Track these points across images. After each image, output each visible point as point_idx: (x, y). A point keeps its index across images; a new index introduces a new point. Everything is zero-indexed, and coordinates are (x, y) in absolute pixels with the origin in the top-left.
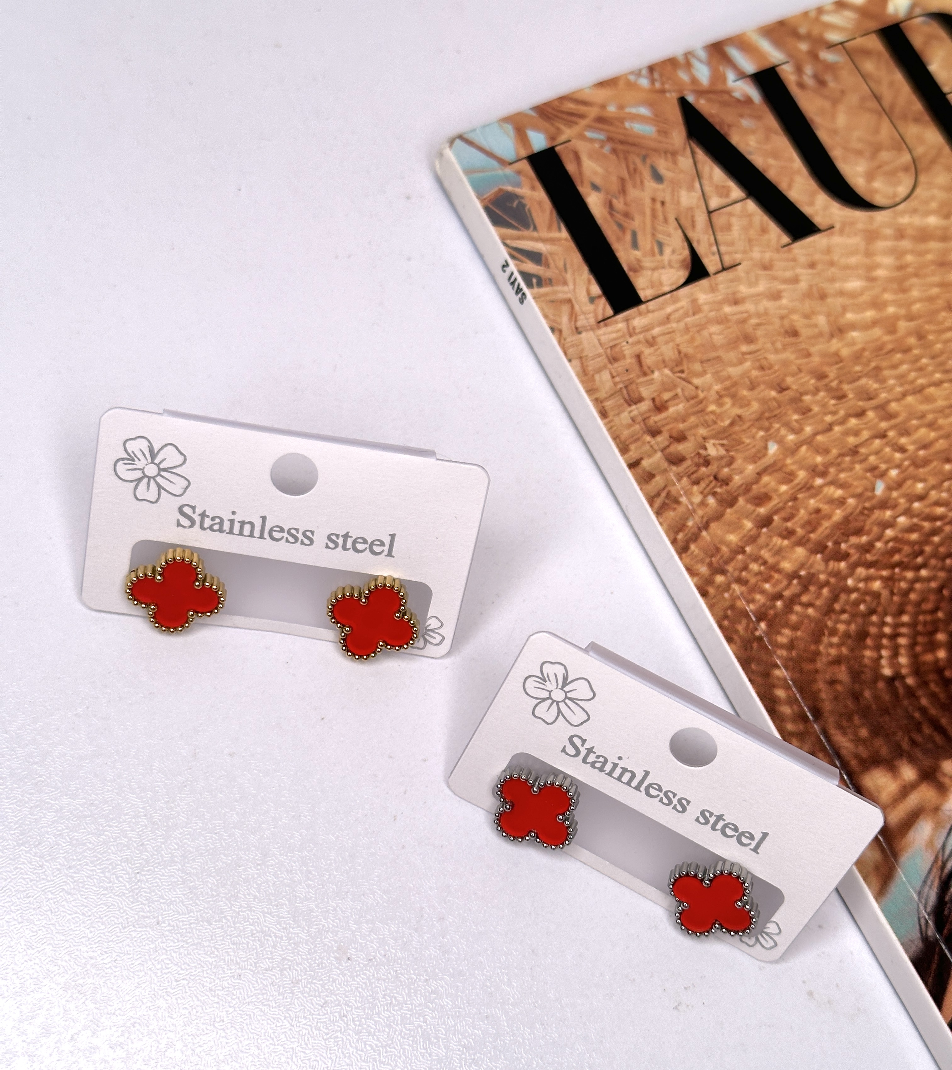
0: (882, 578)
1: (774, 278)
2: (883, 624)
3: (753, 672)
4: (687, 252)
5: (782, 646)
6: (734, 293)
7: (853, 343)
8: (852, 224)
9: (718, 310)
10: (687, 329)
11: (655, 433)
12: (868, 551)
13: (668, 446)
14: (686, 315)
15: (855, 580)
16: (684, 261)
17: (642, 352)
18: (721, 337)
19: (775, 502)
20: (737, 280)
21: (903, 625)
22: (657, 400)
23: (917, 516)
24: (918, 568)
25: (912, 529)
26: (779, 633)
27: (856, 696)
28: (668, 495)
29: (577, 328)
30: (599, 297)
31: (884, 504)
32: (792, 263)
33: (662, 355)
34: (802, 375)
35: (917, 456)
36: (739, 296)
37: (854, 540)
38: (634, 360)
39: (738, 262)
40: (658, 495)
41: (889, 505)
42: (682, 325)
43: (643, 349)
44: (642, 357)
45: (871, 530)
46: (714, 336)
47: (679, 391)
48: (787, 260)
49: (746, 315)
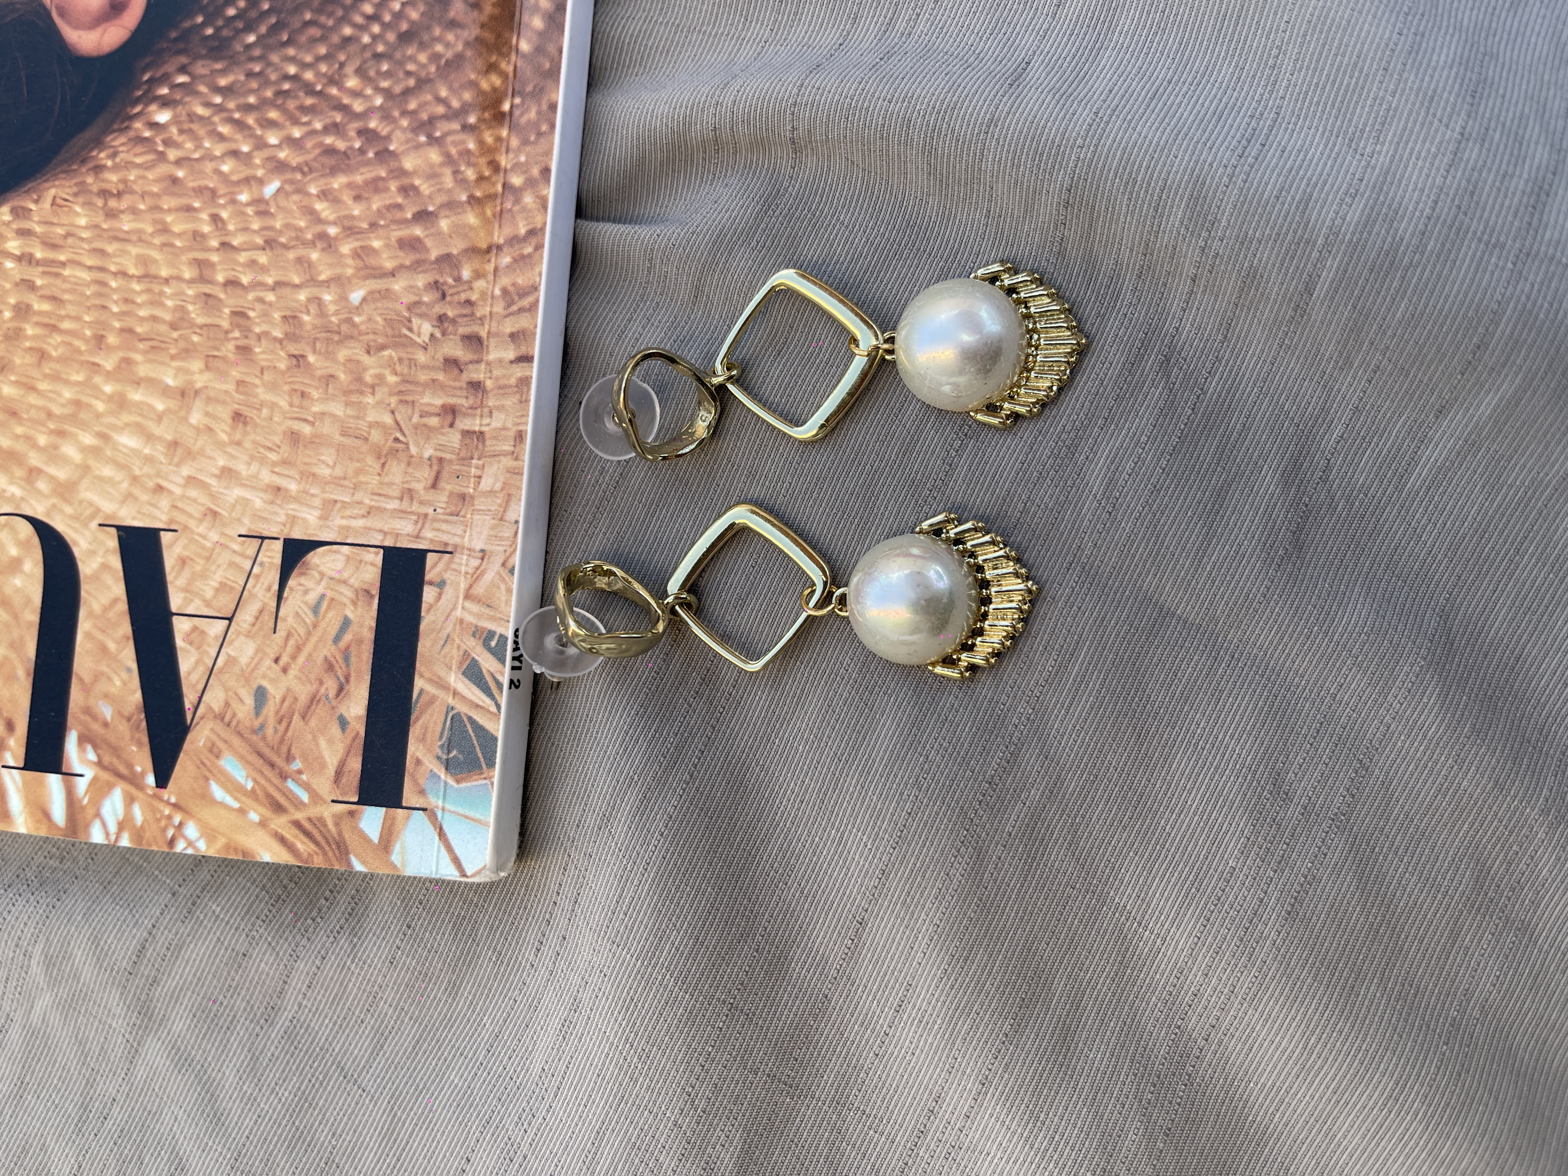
1: (213, 496)
2: (375, 38)
4: (292, 582)
6: (272, 503)
7: (180, 371)
9: (305, 492)
10: (356, 487)
11: (476, 386)
12: (335, 125)
13: (471, 362)
14: (344, 505)
15: (372, 101)
16: (301, 574)
17: (426, 489)
18: (323, 458)
19: (398, 234)
20: (258, 517)
22: (448, 422)
23: (252, 135)
24: (295, 78)
25: (270, 125)
28: (510, 305)
29: (483, 559)
30: (431, 583)
31: (279, 167)
33: (406, 473)
34: (263, 363)
35: (204, 203)
36: (268, 496)
37: (341, 145)
38: (442, 484)
39: (242, 540)
40: (520, 310)
41: (274, 164)
42: (359, 496)
43: (421, 492)
44: (430, 482)
45: (315, 147)
46: (331, 463)
47: (416, 419)
48: (183, 511)
49: (277, 470)
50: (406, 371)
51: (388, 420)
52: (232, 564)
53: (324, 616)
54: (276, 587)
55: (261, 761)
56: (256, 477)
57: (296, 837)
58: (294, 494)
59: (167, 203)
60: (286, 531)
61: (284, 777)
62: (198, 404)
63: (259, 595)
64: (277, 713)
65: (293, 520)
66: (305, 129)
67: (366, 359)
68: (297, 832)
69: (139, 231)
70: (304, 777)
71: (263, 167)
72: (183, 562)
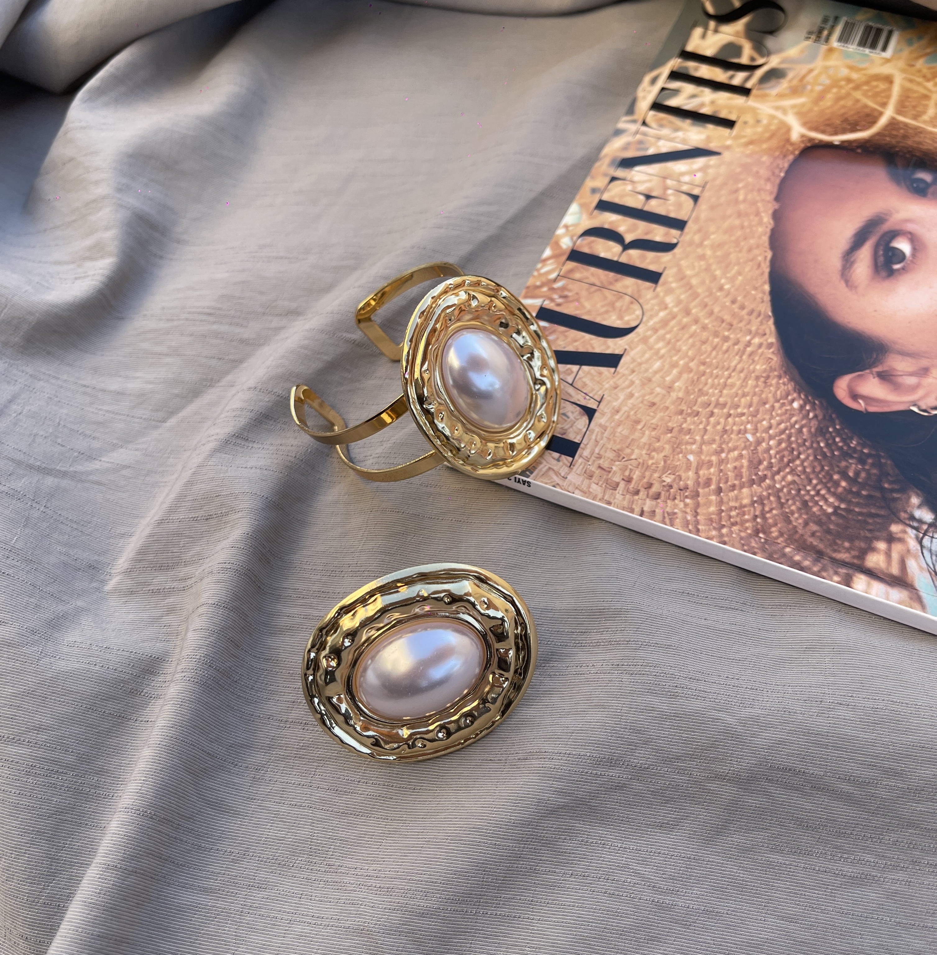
0: (789, 473)
1: (623, 389)
3: (777, 559)
4: (578, 408)
5: (777, 538)
6: (613, 409)
7: (680, 389)
8: (632, 342)
9: (613, 421)
10: (609, 439)
11: (637, 492)
12: (772, 467)
13: (648, 493)
14: (603, 433)
15: (778, 483)
16: (580, 413)
17: (600, 464)
18: (625, 430)
19: (714, 479)
20: (609, 402)
21: (816, 485)
22: (625, 478)
23: (776, 436)
24: (798, 457)
25: (780, 443)
26: (771, 532)
27: (828, 531)
28: (669, 514)
29: (563, 477)
30: (560, 457)
31: (759, 442)
32: (624, 378)
33: (609, 458)
34: (673, 418)
35: (751, 412)
36: (616, 408)
37: (761, 467)
38: (599, 470)
39: (602, 395)
40: (664, 517)
42: (605, 440)
43: (599, 462)
44: (602, 466)
45: (764, 457)
46: (623, 432)
47: (630, 467)
48: (621, 377)
49: (626, 413)
52: (594, 390)
56: (626, 405)
58: (614, 417)
59: (756, 399)
60: (600, 411)
63: (578, 397)
65: (603, 415)
69: (746, 386)
71: (761, 436)
72: (600, 374)
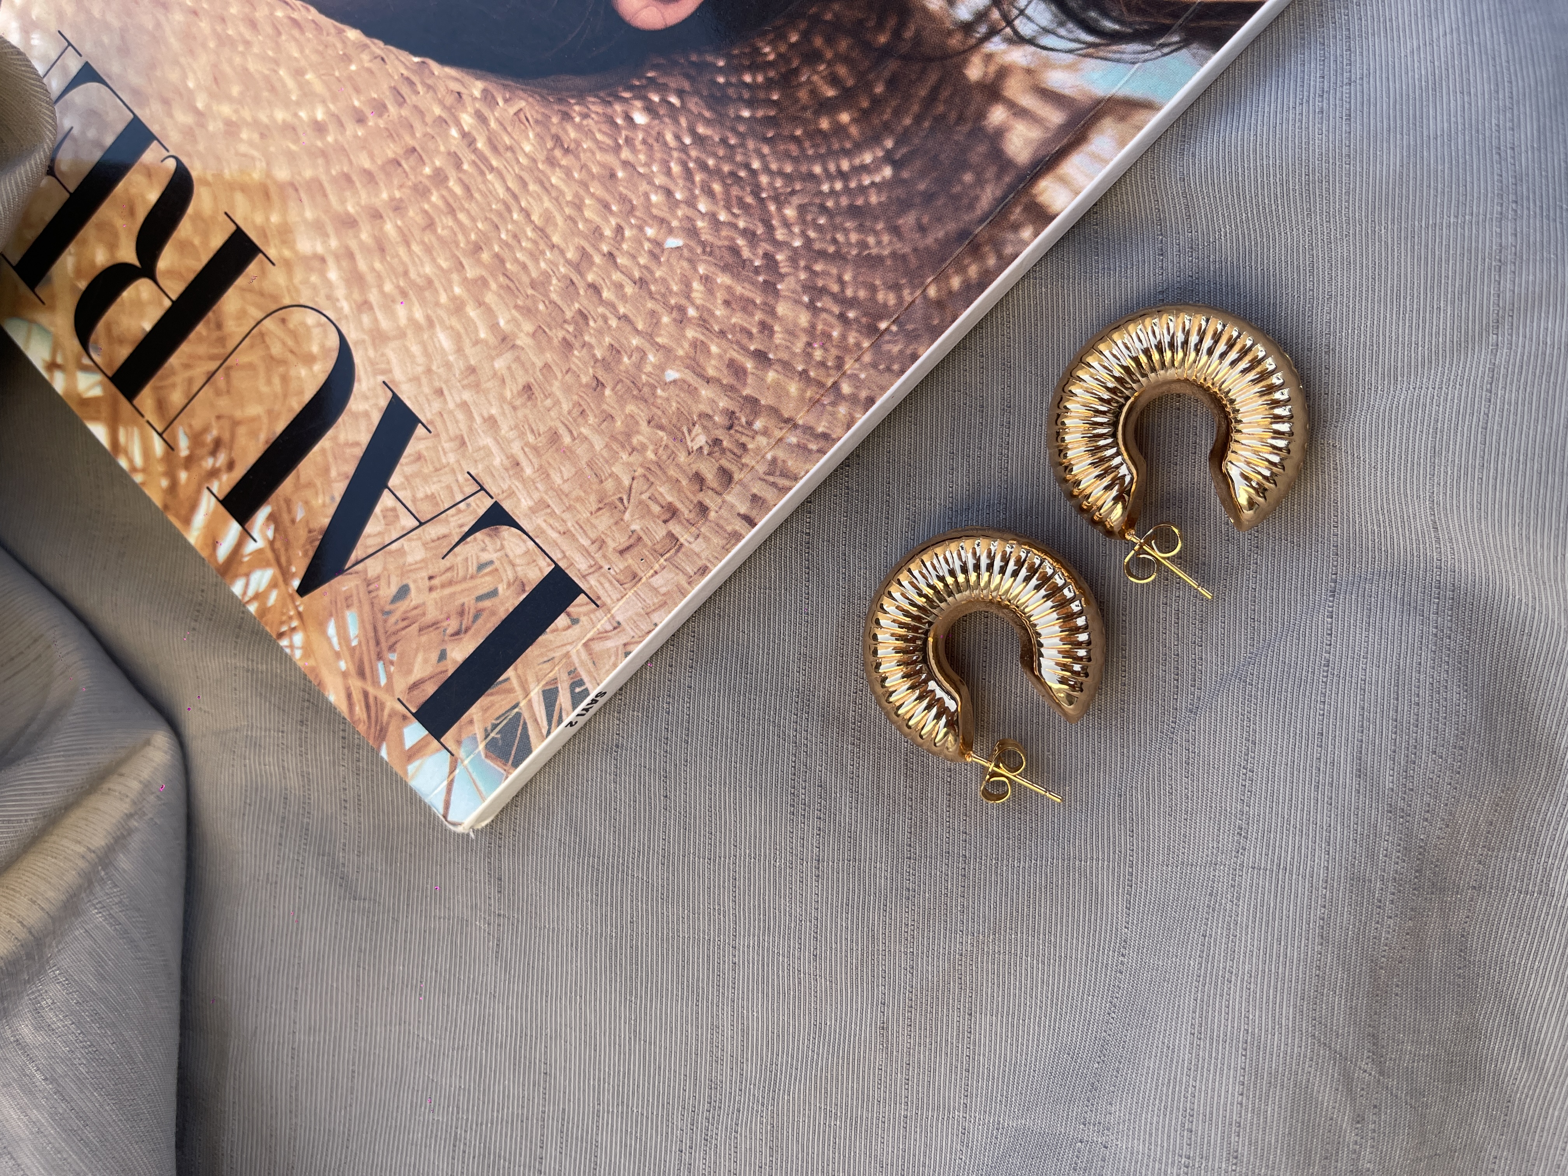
50: (664, 457)
51: (626, 482)
52: (449, 488)
53: (483, 576)
54: (466, 529)
55: (373, 634)
56: (509, 442)
57: (359, 701)
58: (525, 476)
60: (501, 497)
61: (380, 657)
62: (509, 356)
63: (452, 524)
64: (406, 612)
65: (512, 494)
66: (730, 218)
67: (643, 425)
68: (362, 699)
70: (392, 669)
